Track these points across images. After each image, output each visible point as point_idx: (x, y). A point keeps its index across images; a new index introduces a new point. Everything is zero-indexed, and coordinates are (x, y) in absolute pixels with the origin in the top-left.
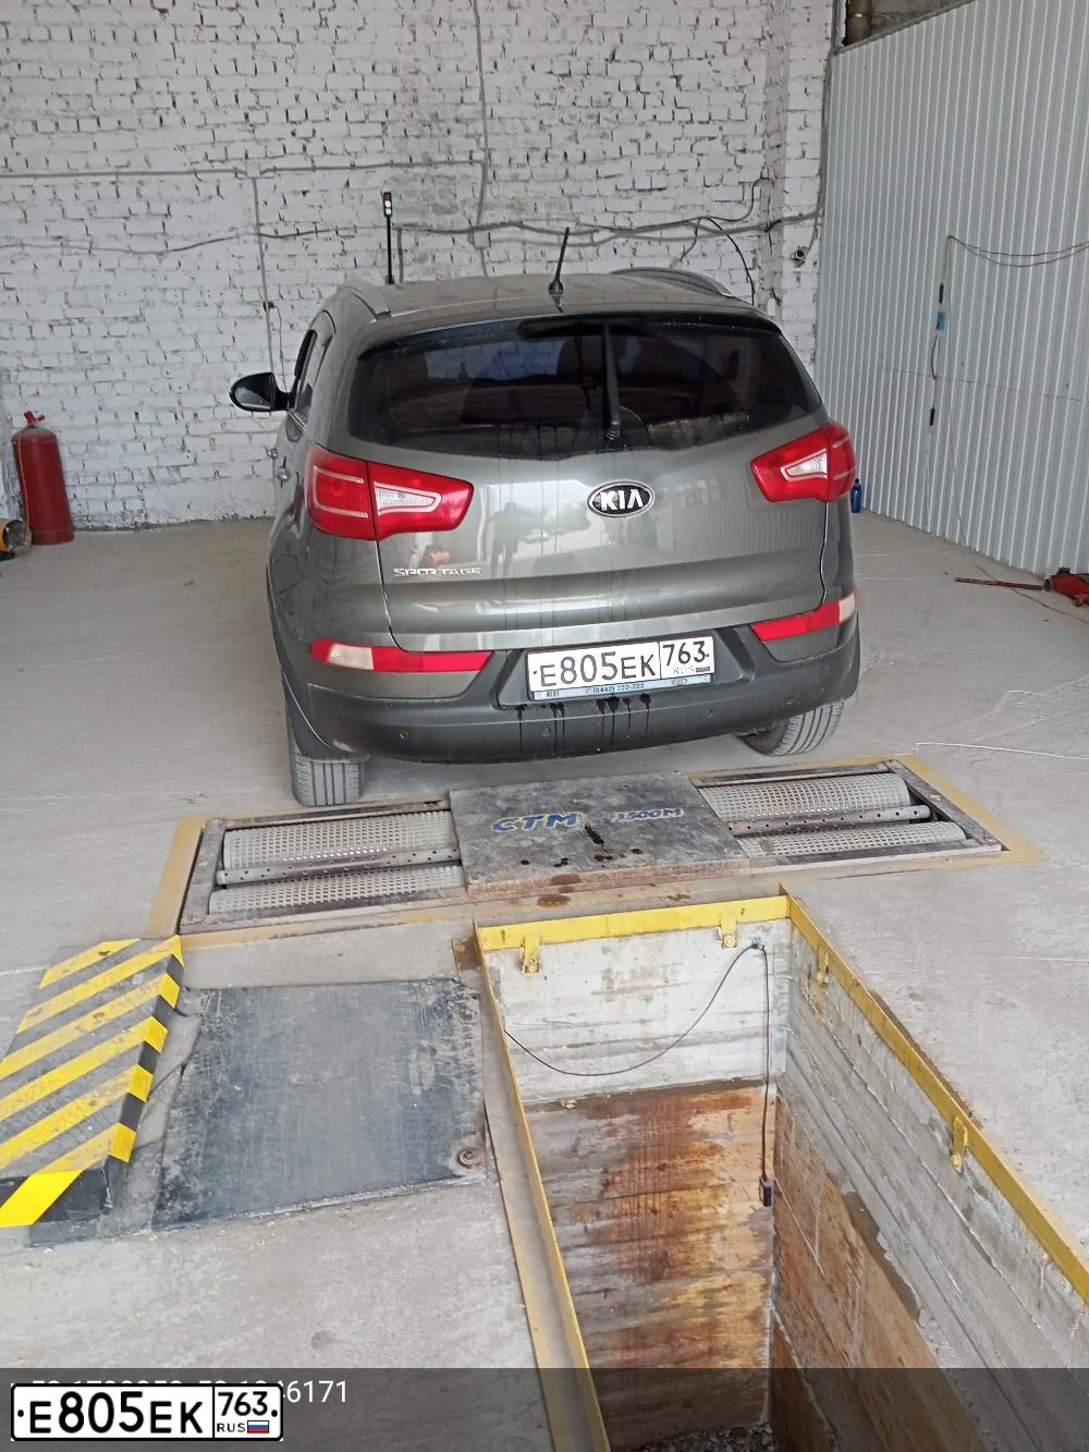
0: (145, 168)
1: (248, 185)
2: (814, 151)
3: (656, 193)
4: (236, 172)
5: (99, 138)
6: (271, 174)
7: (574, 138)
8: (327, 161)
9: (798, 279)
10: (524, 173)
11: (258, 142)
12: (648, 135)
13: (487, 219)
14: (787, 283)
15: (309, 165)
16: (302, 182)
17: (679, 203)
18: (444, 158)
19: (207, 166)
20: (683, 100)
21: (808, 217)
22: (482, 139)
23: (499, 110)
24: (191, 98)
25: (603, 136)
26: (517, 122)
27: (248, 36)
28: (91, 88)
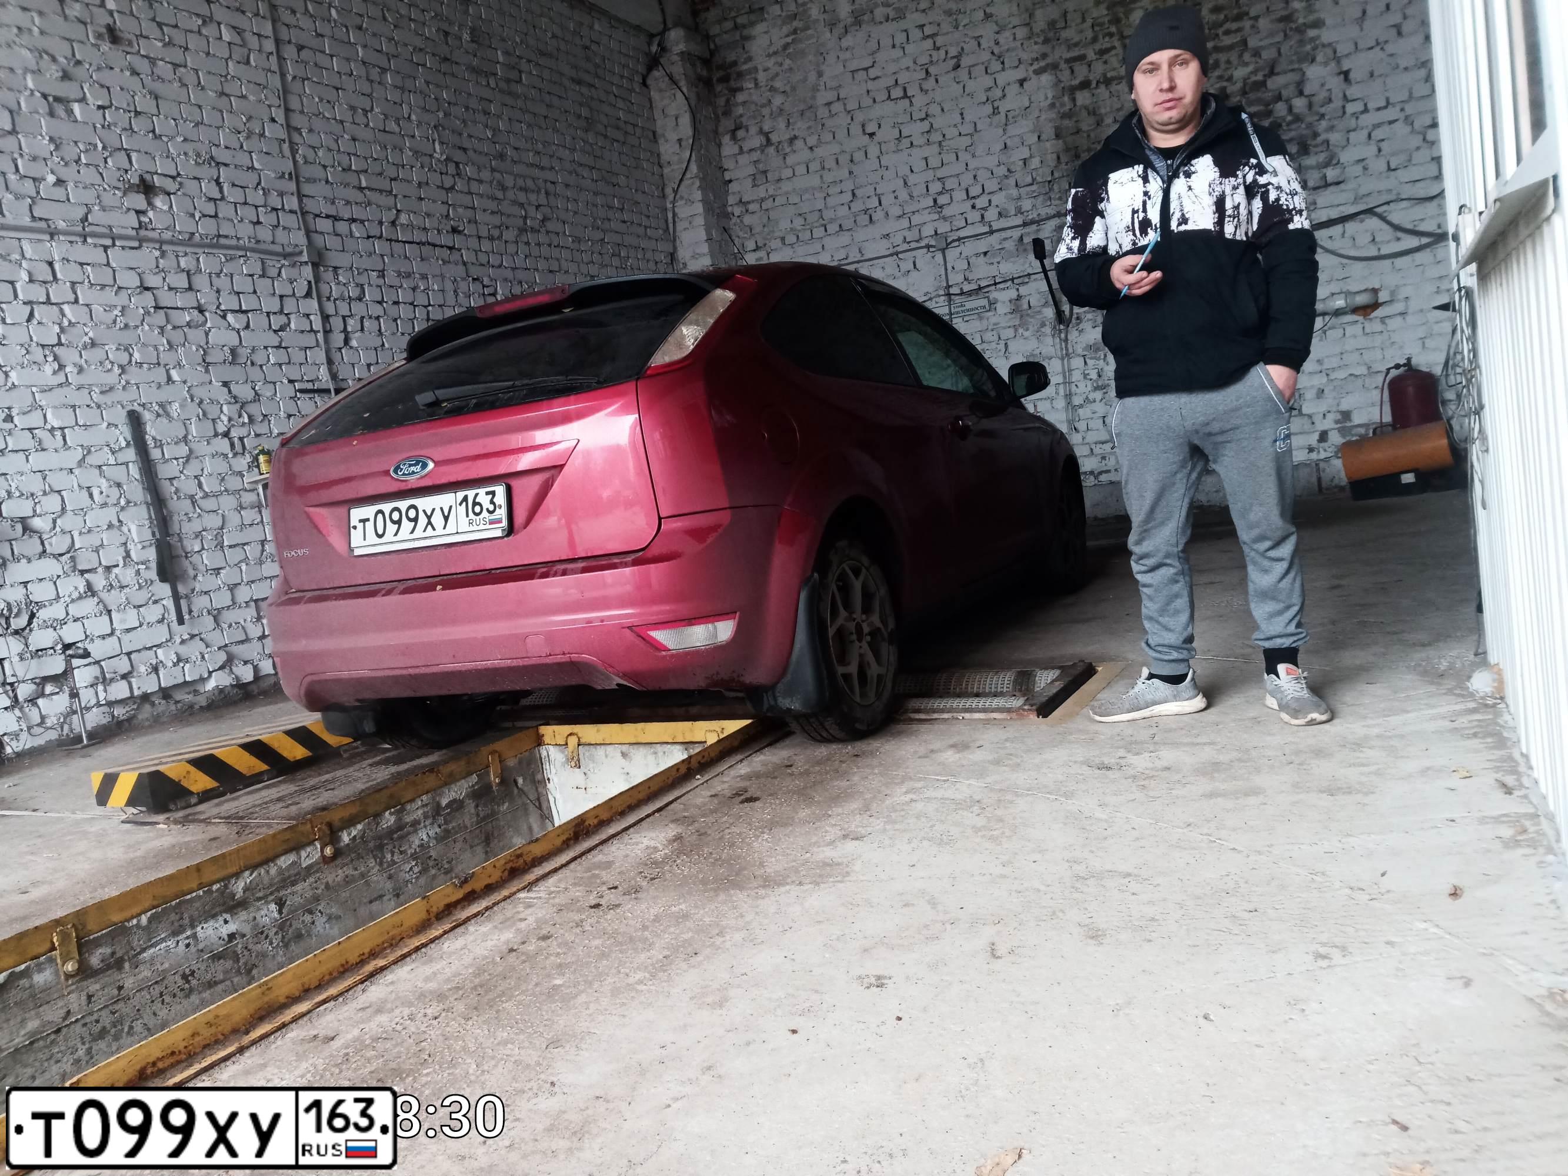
0: (858, 257)
1: (939, 256)
4: (928, 247)
5: (827, 241)
6: (957, 244)
8: (1004, 223)
11: (945, 219)
15: (986, 229)
16: (982, 245)
17: (1361, 193)
19: (906, 247)
24: (892, 196)
27: (936, 137)
28: (820, 205)
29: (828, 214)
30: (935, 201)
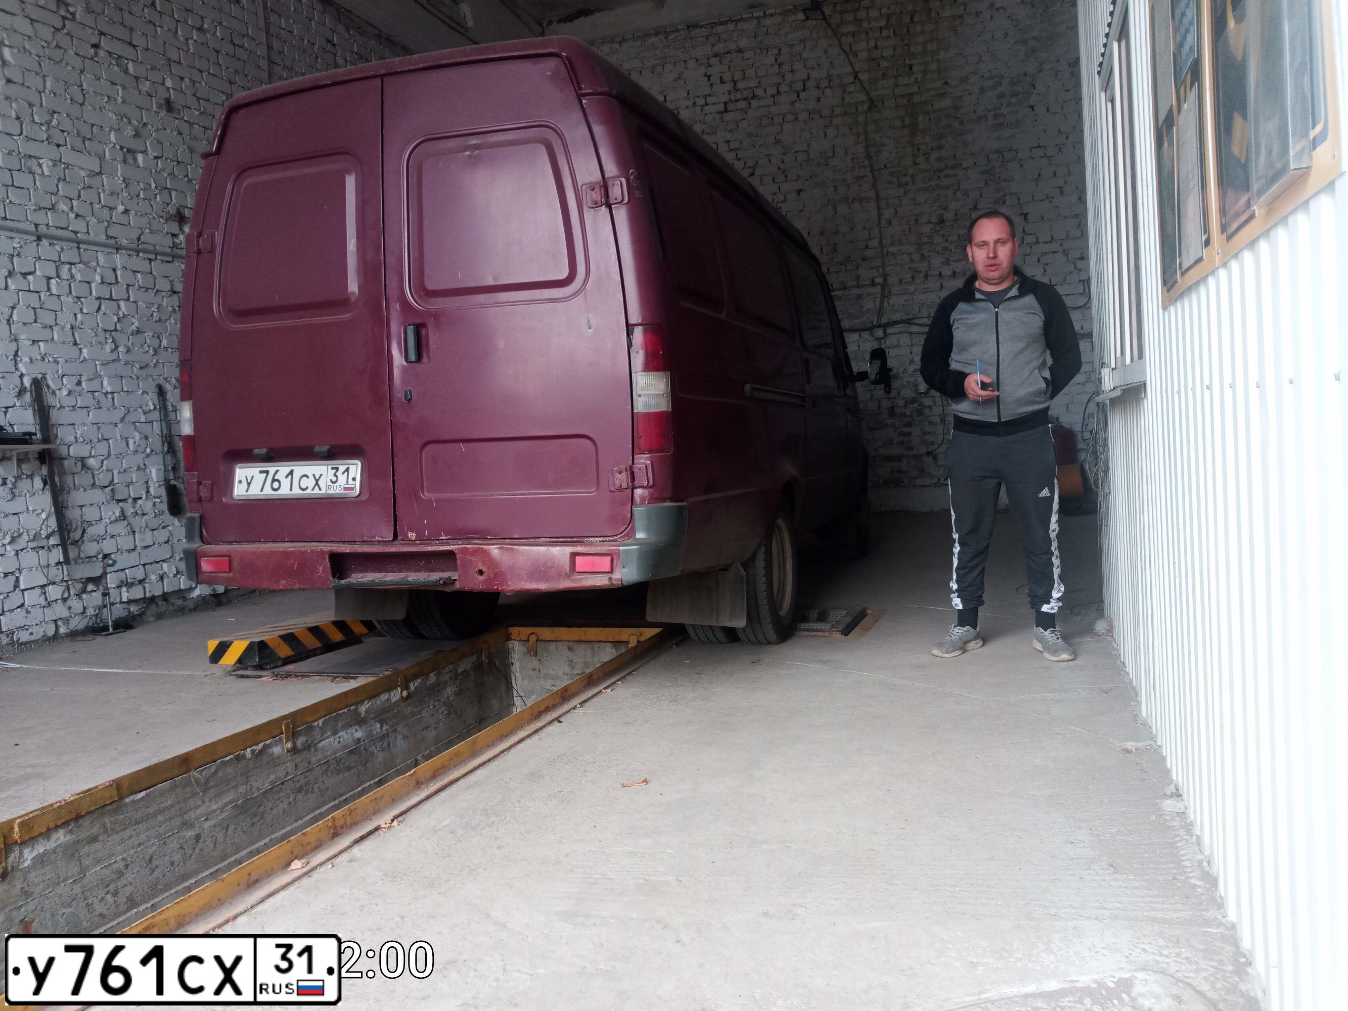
7: (947, 262)
10: (911, 288)
13: (884, 320)
18: (854, 283)
20: (1029, 228)
22: (881, 270)
23: (893, 249)
26: (905, 257)
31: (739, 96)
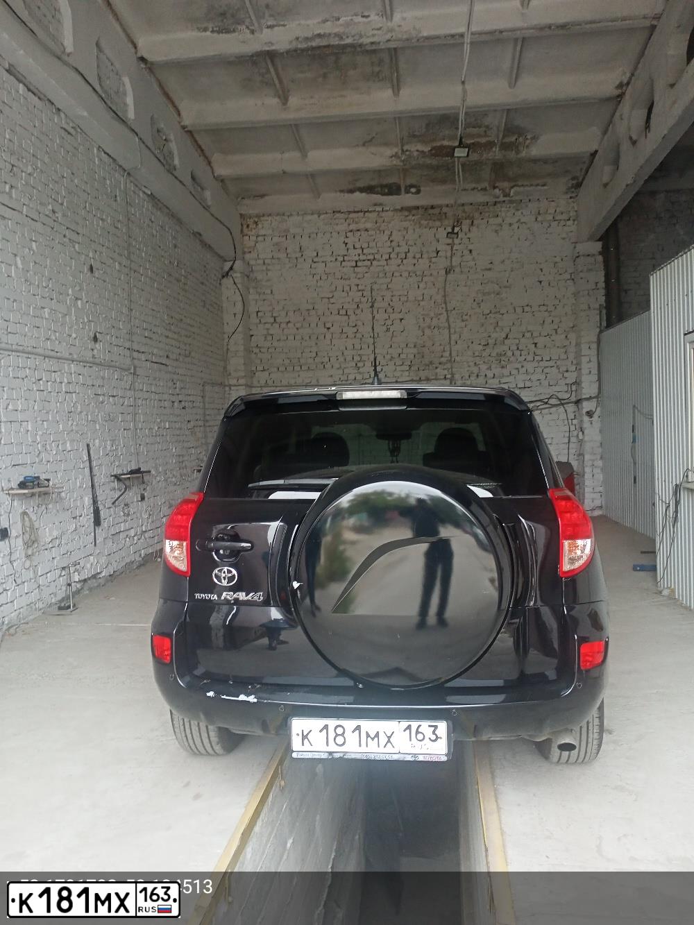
2: (595, 371)
3: (527, 389)
5: (301, 373)
7: (490, 368)
9: (591, 423)
11: (360, 373)
12: (522, 367)
14: (586, 424)
17: (538, 393)
18: (434, 377)
19: (339, 382)
20: (538, 352)
21: (594, 398)
22: (450, 370)
23: (458, 359)
24: (336, 358)
25: (503, 367)
26: (465, 363)
27: (359, 335)
28: (300, 355)
29: (302, 361)
30: (356, 364)
31: (364, 257)
